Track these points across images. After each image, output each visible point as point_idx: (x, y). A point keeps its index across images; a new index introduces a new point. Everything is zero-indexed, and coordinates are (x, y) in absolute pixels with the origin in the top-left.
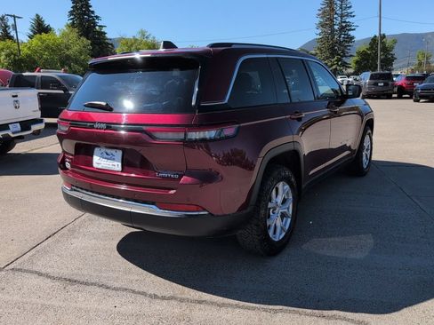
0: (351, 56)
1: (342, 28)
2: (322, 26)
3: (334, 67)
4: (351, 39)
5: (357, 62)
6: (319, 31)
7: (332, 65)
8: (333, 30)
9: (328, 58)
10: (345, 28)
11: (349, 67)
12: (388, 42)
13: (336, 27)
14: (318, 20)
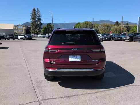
0: (42, 29)
1: (38, 20)
2: (32, 19)
3: (37, 32)
4: (41, 24)
5: (44, 31)
6: (31, 20)
7: (36, 31)
8: (36, 21)
9: (35, 29)
10: (39, 20)
11: (42, 32)
12: (52, 25)
13: (37, 20)
14: (31, 17)
